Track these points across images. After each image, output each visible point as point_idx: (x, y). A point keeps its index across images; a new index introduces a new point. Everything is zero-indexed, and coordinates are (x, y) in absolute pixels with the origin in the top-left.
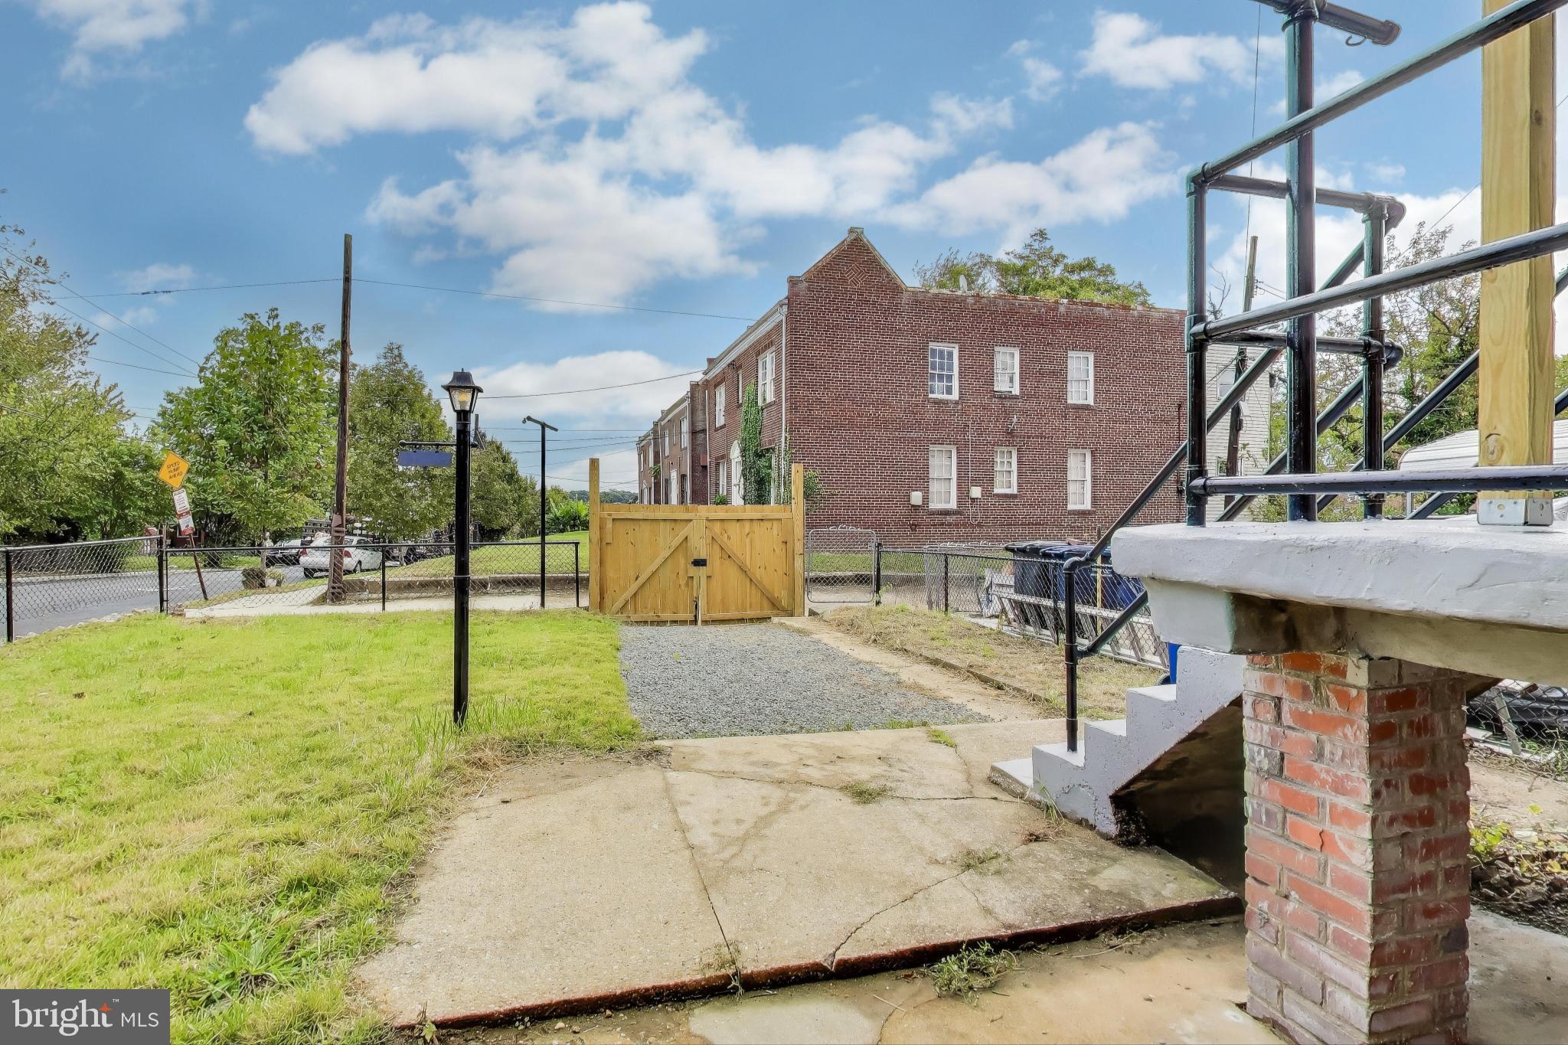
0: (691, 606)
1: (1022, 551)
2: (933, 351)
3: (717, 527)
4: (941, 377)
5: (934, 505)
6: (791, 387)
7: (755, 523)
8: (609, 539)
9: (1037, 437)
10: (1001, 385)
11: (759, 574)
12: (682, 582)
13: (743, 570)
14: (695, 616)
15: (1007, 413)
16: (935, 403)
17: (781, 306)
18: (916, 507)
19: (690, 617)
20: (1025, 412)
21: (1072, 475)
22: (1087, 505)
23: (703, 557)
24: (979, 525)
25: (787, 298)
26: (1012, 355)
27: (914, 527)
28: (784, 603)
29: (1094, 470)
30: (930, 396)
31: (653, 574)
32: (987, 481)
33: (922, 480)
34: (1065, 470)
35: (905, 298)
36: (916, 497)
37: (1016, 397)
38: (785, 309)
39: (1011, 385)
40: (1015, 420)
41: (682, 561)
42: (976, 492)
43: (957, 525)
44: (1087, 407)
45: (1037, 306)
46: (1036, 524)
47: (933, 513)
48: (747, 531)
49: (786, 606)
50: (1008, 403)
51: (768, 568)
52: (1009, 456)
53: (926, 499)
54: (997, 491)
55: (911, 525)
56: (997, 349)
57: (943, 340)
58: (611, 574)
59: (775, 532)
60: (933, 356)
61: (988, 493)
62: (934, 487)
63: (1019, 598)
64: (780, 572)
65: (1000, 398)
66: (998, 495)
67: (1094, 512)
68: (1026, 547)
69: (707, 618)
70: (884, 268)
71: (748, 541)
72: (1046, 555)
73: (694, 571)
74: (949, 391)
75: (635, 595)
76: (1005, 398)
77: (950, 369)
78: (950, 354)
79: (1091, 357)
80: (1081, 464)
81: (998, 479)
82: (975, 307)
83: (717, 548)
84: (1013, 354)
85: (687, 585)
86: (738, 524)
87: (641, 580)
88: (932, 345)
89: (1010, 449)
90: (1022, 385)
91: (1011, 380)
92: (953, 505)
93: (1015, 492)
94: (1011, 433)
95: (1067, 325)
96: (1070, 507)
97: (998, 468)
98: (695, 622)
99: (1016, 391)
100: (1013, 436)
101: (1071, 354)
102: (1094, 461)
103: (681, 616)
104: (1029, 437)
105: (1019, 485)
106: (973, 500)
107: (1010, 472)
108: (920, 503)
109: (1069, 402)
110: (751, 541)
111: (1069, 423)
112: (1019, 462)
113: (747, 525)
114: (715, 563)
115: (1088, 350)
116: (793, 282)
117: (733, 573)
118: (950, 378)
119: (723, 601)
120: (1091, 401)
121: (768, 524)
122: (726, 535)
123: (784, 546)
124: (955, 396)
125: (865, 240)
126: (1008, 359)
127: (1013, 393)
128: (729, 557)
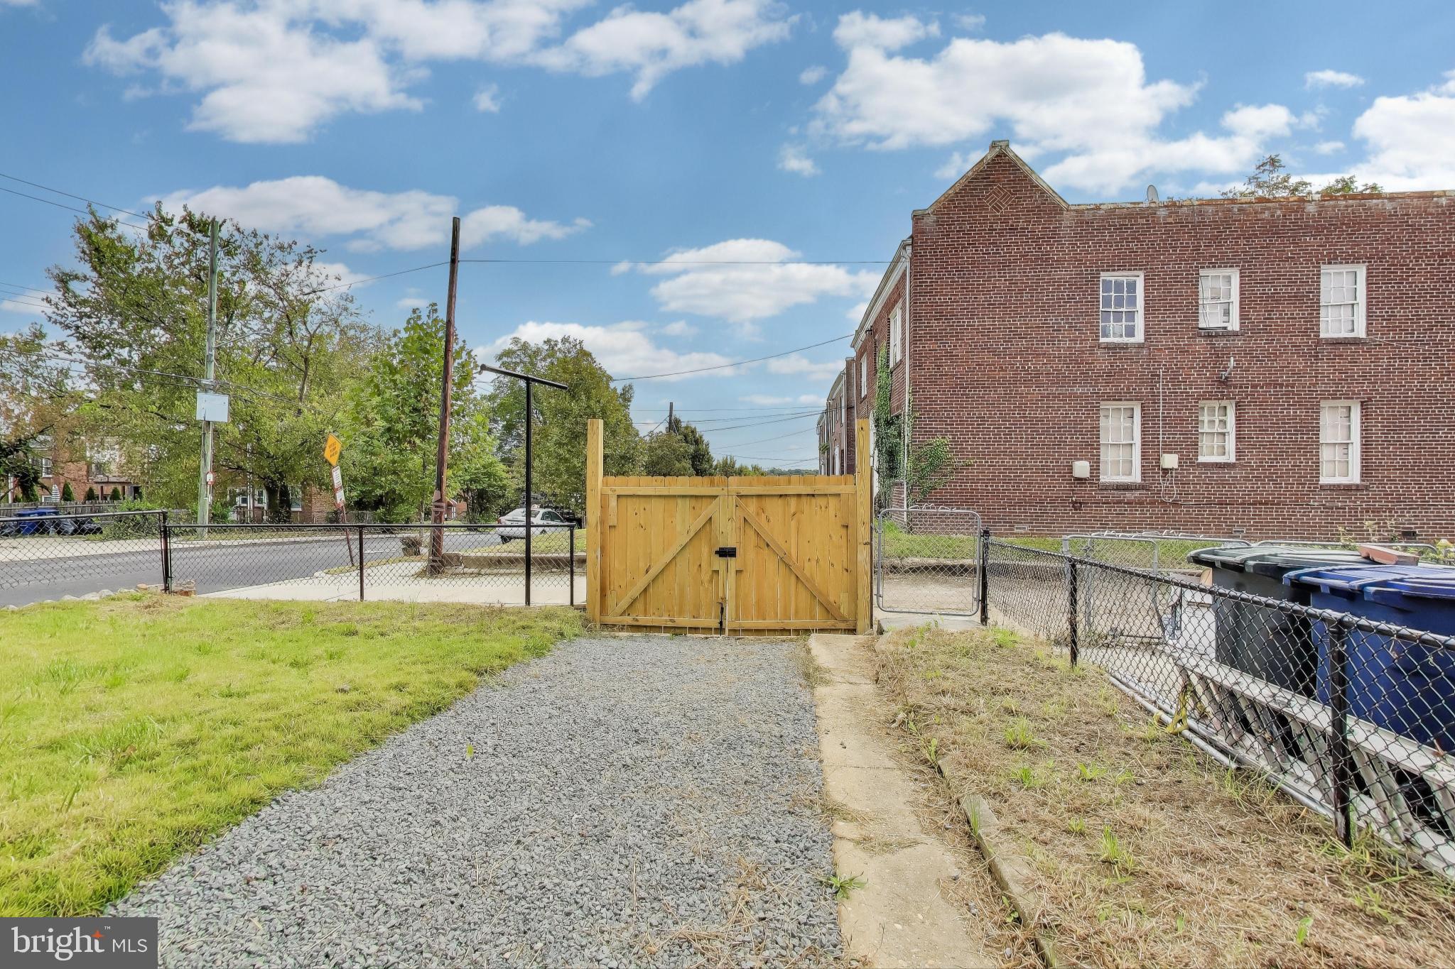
0: (715, 610)
1: (1234, 571)
2: (1107, 284)
3: (752, 506)
4: (1118, 315)
5: (1105, 479)
6: (914, 341)
7: (804, 500)
8: (613, 520)
9: (1268, 385)
10: (1210, 318)
11: (809, 569)
12: (705, 576)
13: (785, 563)
14: (721, 623)
15: (1219, 356)
16: (1109, 349)
17: (904, 248)
18: (1080, 480)
19: (714, 623)
20: (1248, 353)
21: (1326, 435)
22: (1355, 477)
23: (731, 544)
24: (1175, 504)
25: (912, 237)
26: (1228, 279)
27: (1077, 505)
28: (844, 610)
29: (1365, 430)
30: (1102, 340)
31: (668, 565)
32: (1189, 447)
33: (1091, 448)
34: (1316, 430)
35: (1067, 219)
36: (1082, 468)
37: (1235, 334)
38: (909, 249)
39: (1226, 318)
40: (1232, 363)
41: (705, 550)
42: (1170, 461)
43: (1141, 503)
44: (1356, 342)
45: (1269, 209)
46: (1266, 503)
47: (1106, 487)
48: (793, 510)
49: (846, 614)
50: (1220, 343)
51: (821, 562)
52: (1222, 412)
53: (1095, 469)
54: (1201, 459)
55: (1074, 503)
56: (1202, 272)
57: (1121, 268)
58: (616, 564)
59: (832, 511)
60: (1107, 290)
61: (1189, 460)
62: (1107, 456)
63: (1229, 677)
64: (838, 567)
65: (1209, 336)
66: (1205, 465)
67: (1367, 488)
68: (1244, 562)
69: (735, 626)
70: (1037, 186)
71: (793, 523)
72: (1303, 591)
73: (719, 563)
74: (1130, 332)
75: (645, 590)
76: (1216, 336)
77: (1132, 301)
78: (1132, 287)
79: (1362, 271)
80: (1341, 422)
81: (1204, 443)
82: (1170, 220)
83: (751, 533)
84: (1229, 277)
85: (711, 581)
86: (780, 501)
87: (653, 572)
88: (1104, 276)
89: (1224, 403)
90: (1243, 317)
91: (1227, 313)
92: (1136, 477)
93: (1232, 459)
94: (1225, 382)
95: (1319, 230)
96: (1324, 480)
97: (1205, 428)
98: (720, 630)
99: (1234, 325)
100: (1228, 387)
101: (1325, 269)
102: (1365, 416)
103: (703, 622)
104: (1254, 386)
105: (1238, 451)
106: (1166, 471)
107: (1224, 434)
108: (1088, 475)
109: (1322, 335)
110: (799, 522)
111: (1323, 365)
112: (1239, 420)
113: (793, 501)
114: (748, 554)
115: (1356, 260)
116: (917, 218)
117: (772, 565)
118: (1131, 315)
119: (758, 602)
120: (1361, 332)
121: (821, 501)
122: (763, 516)
123: (844, 531)
124: (1139, 337)
125: (1011, 154)
126: (1221, 285)
127: (1230, 328)
128: (768, 545)
